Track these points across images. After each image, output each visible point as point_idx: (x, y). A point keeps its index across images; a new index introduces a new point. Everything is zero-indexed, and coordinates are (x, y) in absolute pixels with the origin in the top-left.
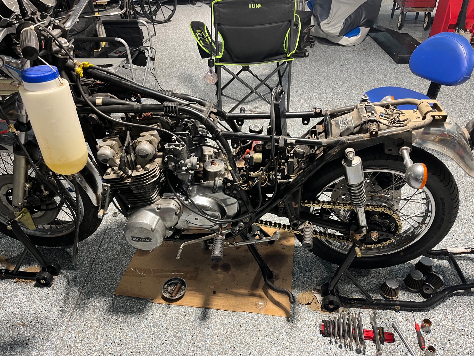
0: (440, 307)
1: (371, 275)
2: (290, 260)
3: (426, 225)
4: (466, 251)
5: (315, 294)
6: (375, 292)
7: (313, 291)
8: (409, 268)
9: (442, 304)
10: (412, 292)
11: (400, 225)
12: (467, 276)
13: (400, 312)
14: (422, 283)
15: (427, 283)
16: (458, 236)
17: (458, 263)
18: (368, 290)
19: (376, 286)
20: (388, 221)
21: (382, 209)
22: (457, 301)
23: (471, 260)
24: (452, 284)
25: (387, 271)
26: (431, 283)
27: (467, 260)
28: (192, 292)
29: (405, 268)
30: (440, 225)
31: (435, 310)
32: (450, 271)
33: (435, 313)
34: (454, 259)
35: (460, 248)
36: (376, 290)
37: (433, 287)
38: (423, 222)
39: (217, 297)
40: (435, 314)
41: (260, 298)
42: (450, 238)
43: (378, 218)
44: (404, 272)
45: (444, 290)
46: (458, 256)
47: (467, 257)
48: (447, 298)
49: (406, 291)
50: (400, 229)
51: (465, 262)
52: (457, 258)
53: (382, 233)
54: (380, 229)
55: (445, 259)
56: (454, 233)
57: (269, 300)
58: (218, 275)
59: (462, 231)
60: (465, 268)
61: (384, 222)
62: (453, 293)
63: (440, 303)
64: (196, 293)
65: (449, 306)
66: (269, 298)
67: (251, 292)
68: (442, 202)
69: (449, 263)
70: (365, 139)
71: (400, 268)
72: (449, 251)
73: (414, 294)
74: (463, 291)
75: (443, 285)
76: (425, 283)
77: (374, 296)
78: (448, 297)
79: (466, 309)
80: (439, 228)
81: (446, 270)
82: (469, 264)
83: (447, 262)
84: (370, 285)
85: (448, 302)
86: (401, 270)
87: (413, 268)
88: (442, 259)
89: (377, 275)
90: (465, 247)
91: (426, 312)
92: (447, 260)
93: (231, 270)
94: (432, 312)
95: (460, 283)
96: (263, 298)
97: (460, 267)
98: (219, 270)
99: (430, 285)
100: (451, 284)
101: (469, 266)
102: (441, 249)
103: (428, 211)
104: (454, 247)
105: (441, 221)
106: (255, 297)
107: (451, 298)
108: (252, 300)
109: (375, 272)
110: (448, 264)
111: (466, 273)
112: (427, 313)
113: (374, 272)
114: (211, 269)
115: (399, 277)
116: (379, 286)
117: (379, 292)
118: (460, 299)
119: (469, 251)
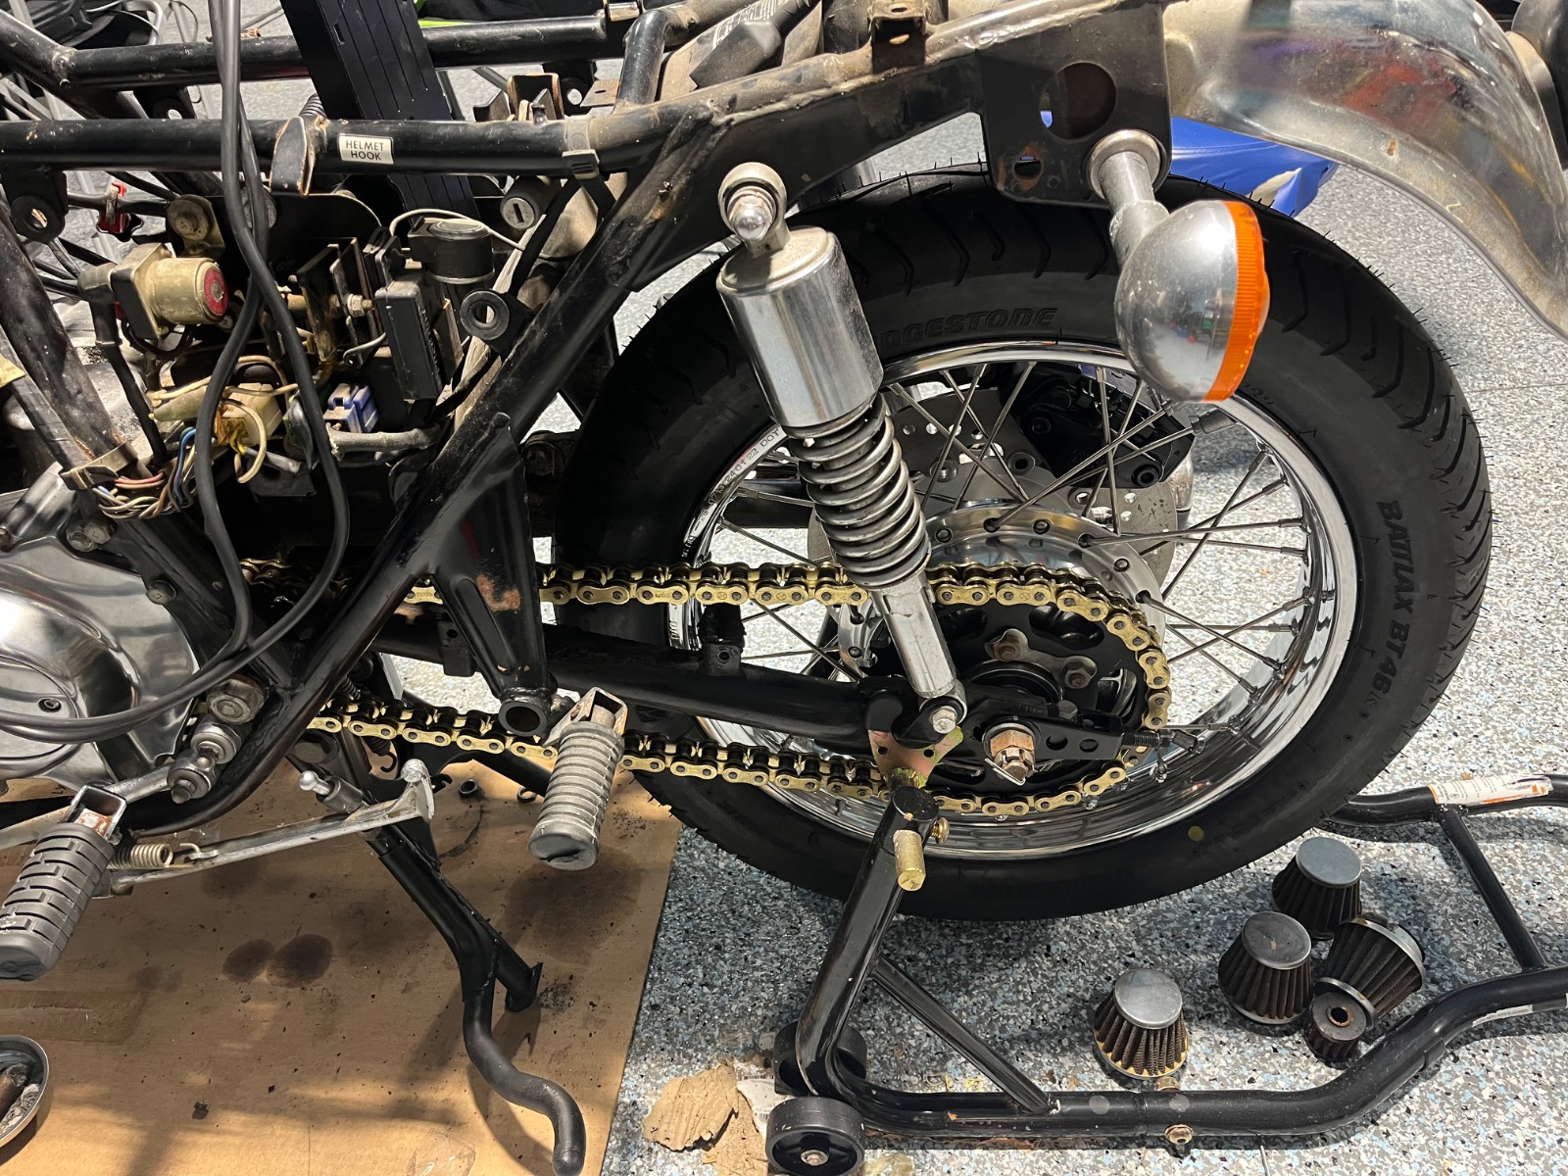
0: (1408, 1111)
1: (1053, 949)
2: (648, 897)
3: (1311, 670)
4: (1528, 793)
5: (742, 1086)
6: (1065, 1042)
7: (738, 1065)
8: (1243, 897)
9: (1415, 1091)
10: (1257, 1032)
11: (1157, 680)
12: (1536, 919)
13: (1195, 1152)
14: (1310, 981)
15: (1335, 982)
16: (1477, 721)
17: (1487, 854)
18: (1034, 1034)
19: (1074, 1012)
20: (1091, 663)
21: (1043, 590)
22: (1497, 1067)
23: (1554, 834)
24: (1468, 972)
25: (1134, 918)
26: (1354, 981)
27: (1533, 835)
28: (86, 1112)
29: (1225, 896)
30: (1389, 668)
31: (1383, 1128)
32: (1452, 900)
33: (1384, 1144)
34: (1466, 835)
35: (1496, 781)
36: (1073, 1029)
37: (1365, 1002)
38: (1295, 658)
39: (207, 1138)
40: (1383, 1153)
41: (441, 1128)
42: (1444, 730)
43: (1031, 646)
44: (1218, 922)
45: (1424, 1010)
46: (1488, 820)
47: (1529, 821)
48: (1446, 1055)
49: (1228, 1026)
50: (1160, 701)
51: (1524, 846)
52: (1481, 829)
53: (1057, 733)
54: (1043, 712)
55: (1423, 839)
56: (1459, 707)
57: (488, 1136)
58: (250, 1005)
59: (1498, 693)
60: (1526, 882)
61: (1067, 668)
62: (1475, 1023)
63: (1408, 1084)
64: (108, 1116)
65: (1457, 1097)
66: (494, 1121)
67: (403, 1094)
68: (1394, 527)
69: (1446, 859)
70: (845, 87)
71: (1201, 901)
72: (1440, 800)
73: (1268, 1044)
74: (1528, 1009)
75: (1418, 984)
76: (1326, 980)
77: (1062, 1066)
78: (1450, 1045)
79: (1544, 1108)
80: (1382, 683)
81: (1432, 893)
82: (1544, 857)
83: (1435, 851)
84: (1045, 1007)
85: (1450, 1073)
86: (1205, 908)
87: (1263, 897)
88: (1408, 839)
89: (1083, 947)
90: (1521, 775)
91: (1333, 1147)
92: (1434, 843)
93: (326, 974)
94: (1365, 1141)
95: (1507, 965)
96: (460, 1124)
97: (1500, 878)
98: (263, 977)
99: (1353, 992)
100: (1459, 972)
101: (1543, 871)
102: (1400, 788)
103: (1316, 590)
104: (1466, 778)
105: (1390, 645)
106: (420, 1126)
107: (1462, 1052)
108: (395, 1146)
109: (1074, 932)
110: (1440, 861)
111: (1532, 907)
112: (1341, 1148)
113: (1068, 933)
114: (222, 977)
115: (1195, 951)
116: (1089, 1008)
117: (1086, 1044)
118: (1513, 1053)
119: (1540, 793)
